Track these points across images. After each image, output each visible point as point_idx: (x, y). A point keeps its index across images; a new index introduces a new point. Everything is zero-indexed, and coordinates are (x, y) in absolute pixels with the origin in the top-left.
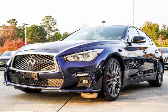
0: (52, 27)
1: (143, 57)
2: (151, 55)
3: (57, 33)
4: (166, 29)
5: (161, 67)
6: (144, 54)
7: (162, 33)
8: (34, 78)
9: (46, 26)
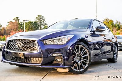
0: (42, 22)
1: (103, 42)
2: (109, 40)
3: (45, 26)
4: (118, 23)
5: (116, 48)
6: (104, 39)
7: (115, 26)
8: (21, 57)
9: (39, 22)
